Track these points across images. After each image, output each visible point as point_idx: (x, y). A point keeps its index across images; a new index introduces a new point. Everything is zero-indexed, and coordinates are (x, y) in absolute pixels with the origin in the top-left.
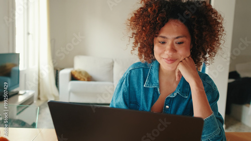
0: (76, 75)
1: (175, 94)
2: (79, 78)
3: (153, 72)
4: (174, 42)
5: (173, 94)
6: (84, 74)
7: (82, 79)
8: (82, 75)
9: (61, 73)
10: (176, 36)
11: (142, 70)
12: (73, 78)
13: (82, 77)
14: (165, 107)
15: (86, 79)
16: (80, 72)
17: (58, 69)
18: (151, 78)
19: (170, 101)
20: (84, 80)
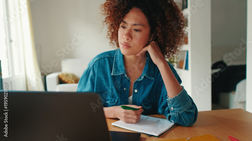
0: (64, 79)
1: (142, 77)
2: (66, 81)
3: (118, 60)
4: (133, 29)
5: (140, 77)
6: (71, 77)
7: (70, 82)
8: (69, 78)
9: (48, 77)
10: (134, 23)
11: (107, 59)
12: (61, 81)
13: (70, 79)
14: (134, 91)
15: (74, 81)
16: (67, 75)
17: (46, 74)
18: (117, 66)
19: (138, 85)
20: (72, 83)
